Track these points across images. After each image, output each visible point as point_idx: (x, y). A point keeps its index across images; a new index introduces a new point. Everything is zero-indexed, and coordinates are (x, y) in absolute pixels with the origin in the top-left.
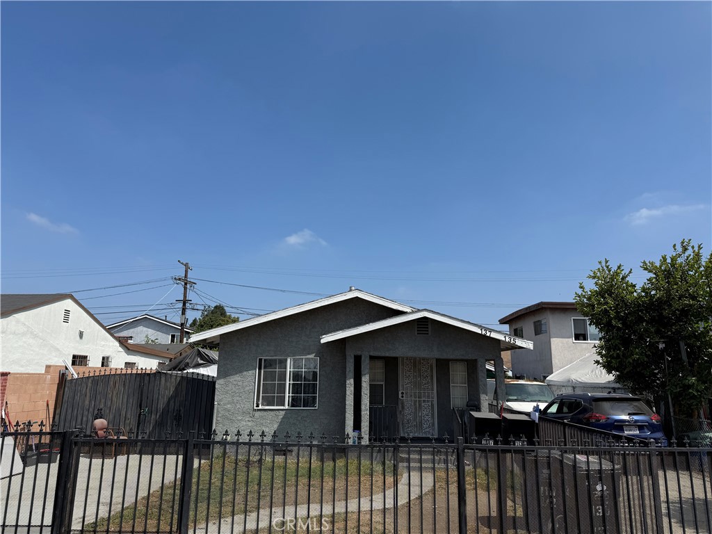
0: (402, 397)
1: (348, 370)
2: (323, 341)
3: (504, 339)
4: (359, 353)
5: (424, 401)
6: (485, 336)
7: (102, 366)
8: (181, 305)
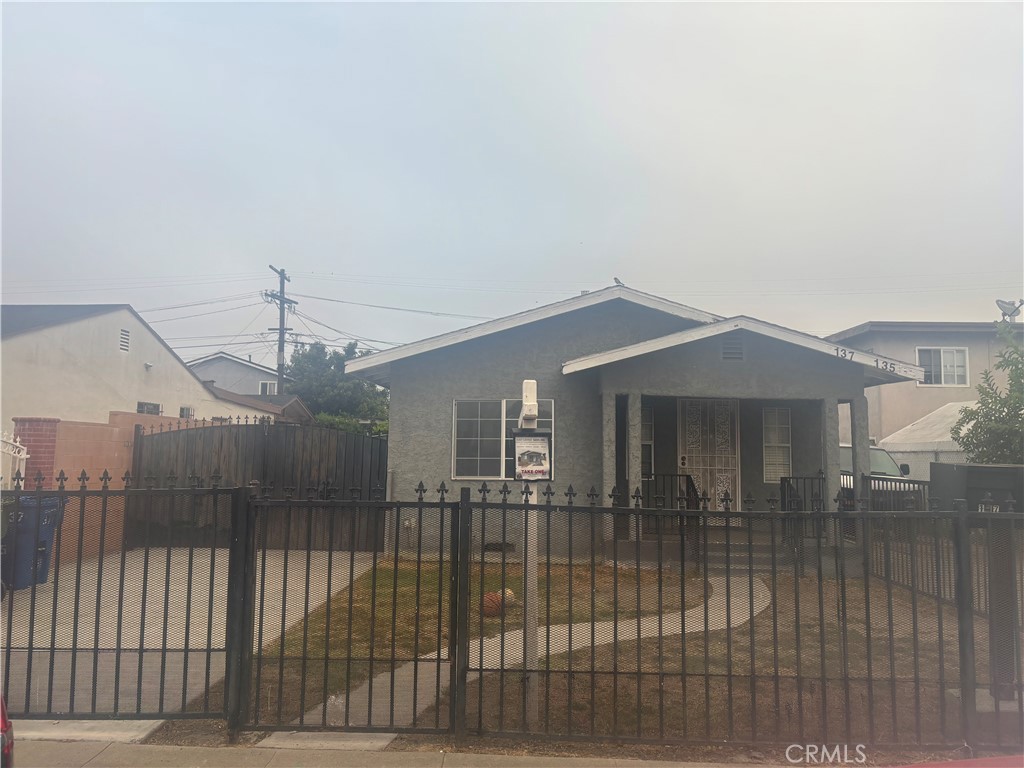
0: (683, 464)
1: (605, 417)
2: (566, 370)
3: (874, 364)
4: (624, 391)
5: (720, 471)
6: (843, 359)
7: (181, 416)
8: (276, 336)
